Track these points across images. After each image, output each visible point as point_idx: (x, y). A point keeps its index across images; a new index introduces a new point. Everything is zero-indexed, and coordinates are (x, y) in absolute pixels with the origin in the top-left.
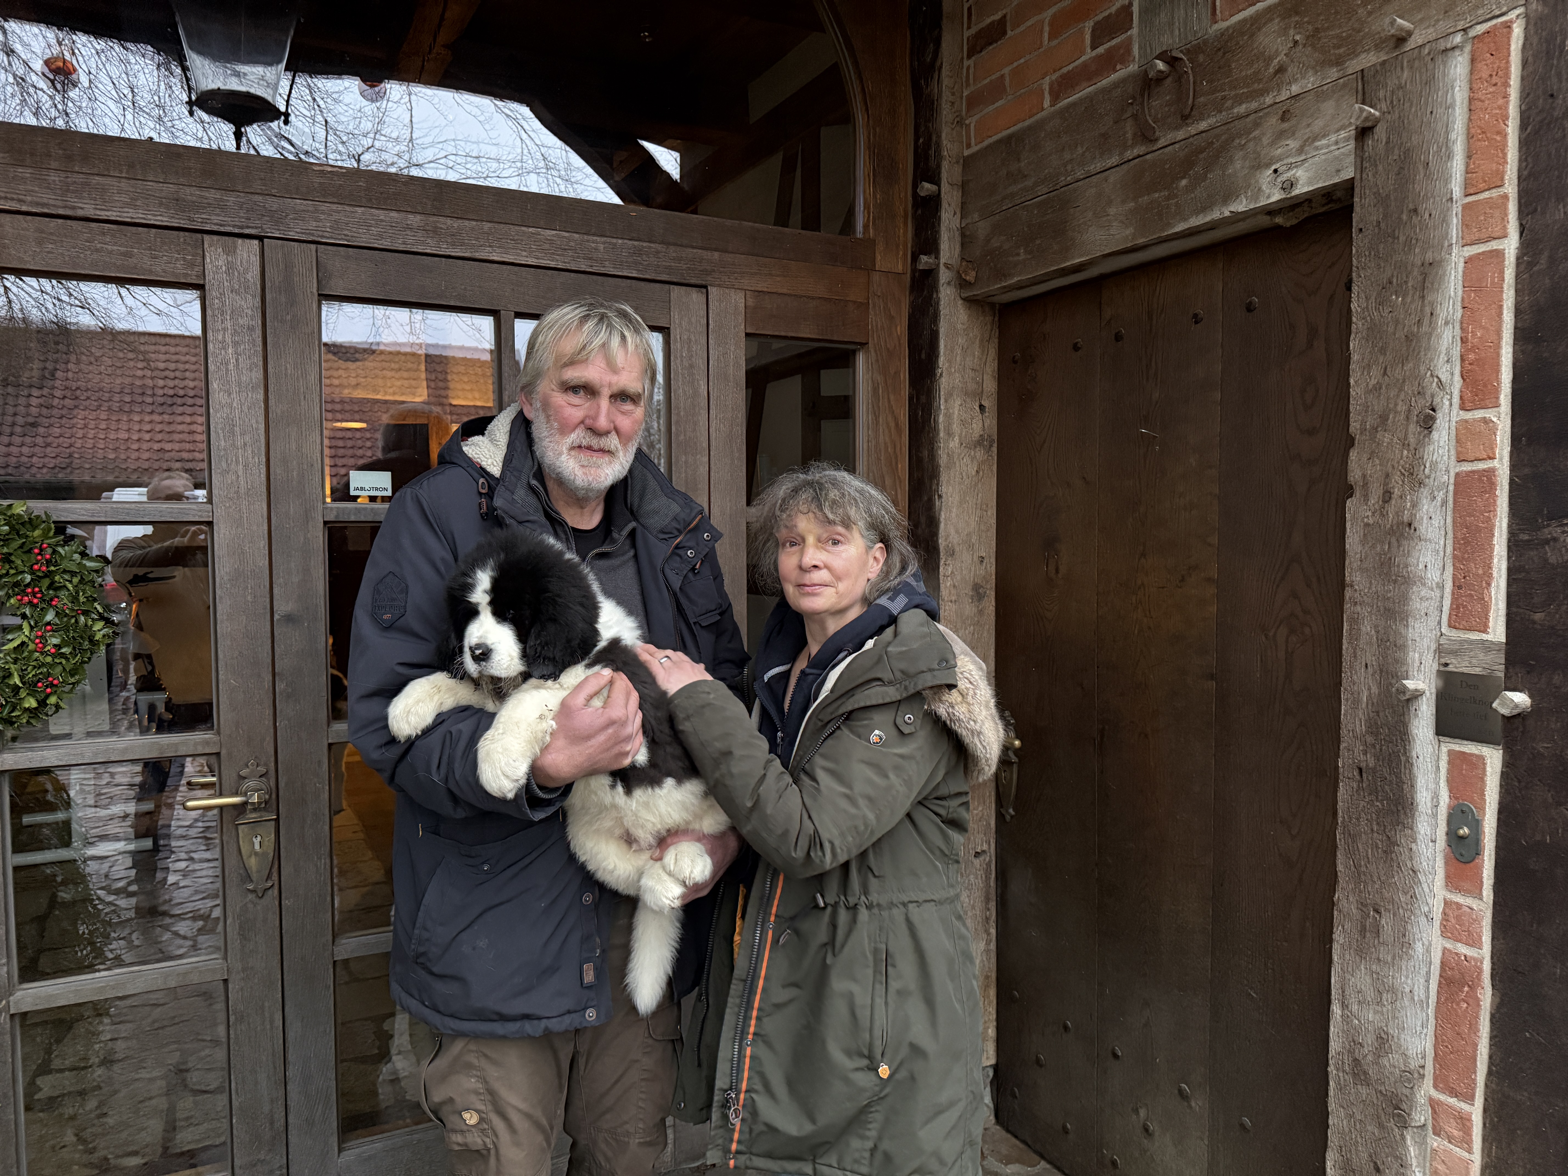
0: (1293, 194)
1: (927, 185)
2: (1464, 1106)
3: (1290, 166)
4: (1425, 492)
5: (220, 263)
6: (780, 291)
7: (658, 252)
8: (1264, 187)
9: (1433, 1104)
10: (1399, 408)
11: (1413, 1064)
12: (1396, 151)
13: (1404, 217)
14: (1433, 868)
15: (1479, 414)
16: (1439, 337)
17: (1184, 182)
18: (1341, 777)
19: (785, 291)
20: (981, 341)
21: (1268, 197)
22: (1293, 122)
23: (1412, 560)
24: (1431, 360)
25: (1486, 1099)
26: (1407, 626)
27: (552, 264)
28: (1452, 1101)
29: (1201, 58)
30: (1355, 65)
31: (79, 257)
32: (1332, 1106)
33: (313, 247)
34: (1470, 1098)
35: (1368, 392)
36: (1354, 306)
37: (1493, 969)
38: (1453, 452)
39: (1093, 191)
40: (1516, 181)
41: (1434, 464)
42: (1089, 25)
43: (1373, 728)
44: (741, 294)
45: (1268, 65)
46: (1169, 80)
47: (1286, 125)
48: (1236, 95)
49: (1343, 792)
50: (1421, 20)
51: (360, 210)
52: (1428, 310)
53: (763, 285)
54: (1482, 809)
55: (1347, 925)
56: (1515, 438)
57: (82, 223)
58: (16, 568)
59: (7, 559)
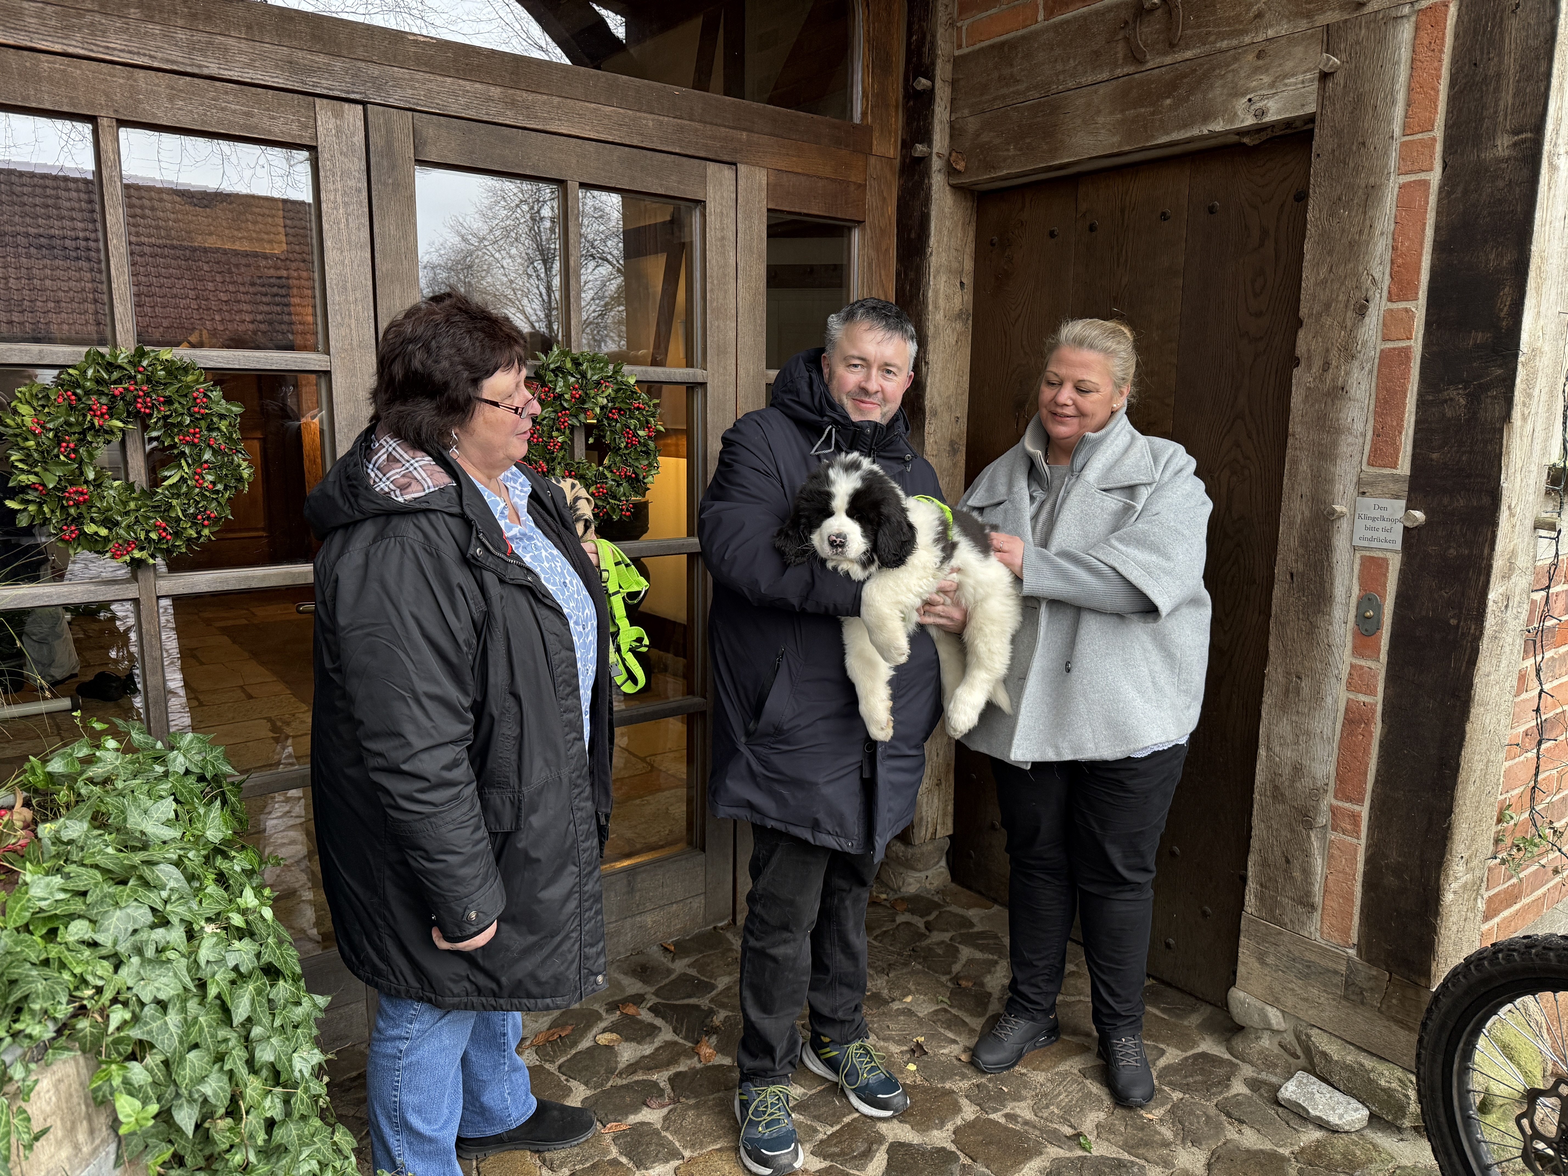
0: (1264, 121)
1: (923, 81)
2: (1356, 808)
3: (1263, 97)
4: (1356, 363)
5: (331, 126)
6: (796, 170)
7: (697, 130)
8: (1239, 113)
9: (1333, 810)
10: (1340, 298)
11: (1319, 784)
12: (1352, 95)
13: (1354, 148)
14: (1344, 642)
15: (1402, 305)
16: (1375, 244)
17: (1168, 102)
18: (1276, 581)
19: (800, 171)
20: (963, 224)
21: (1242, 121)
22: (1268, 60)
23: (1342, 415)
24: (1368, 262)
25: (1372, 801)
26: (1335, 465)
27: (610, 139)
28: (1347, 805)
30: (1322, 20)
31: (205, 115)
32: (1255, 821)
33: (410, 113)
34: (1360, 801)
35: (1316, 284)
36: (1309, 216)
37: (1383, 709)
38: (1380, 334)
39: (1083, 100)
40: (1443, 128)
41: (1364, 344)
43: (1304, 542)
44: (764, 172)
45: (1249, 10)
46: (1160, 11)
47: (1261, 62)
48: (1219, 32)
49: (1277, 592)
51: (449, 80)
52: (1368, 223)
53: (782, 165)
54: (1383, 597)
55: (1275, 690)
56: (1428, 324)
57: (208, 81)
58: (176, 411)
59: (169, 401)
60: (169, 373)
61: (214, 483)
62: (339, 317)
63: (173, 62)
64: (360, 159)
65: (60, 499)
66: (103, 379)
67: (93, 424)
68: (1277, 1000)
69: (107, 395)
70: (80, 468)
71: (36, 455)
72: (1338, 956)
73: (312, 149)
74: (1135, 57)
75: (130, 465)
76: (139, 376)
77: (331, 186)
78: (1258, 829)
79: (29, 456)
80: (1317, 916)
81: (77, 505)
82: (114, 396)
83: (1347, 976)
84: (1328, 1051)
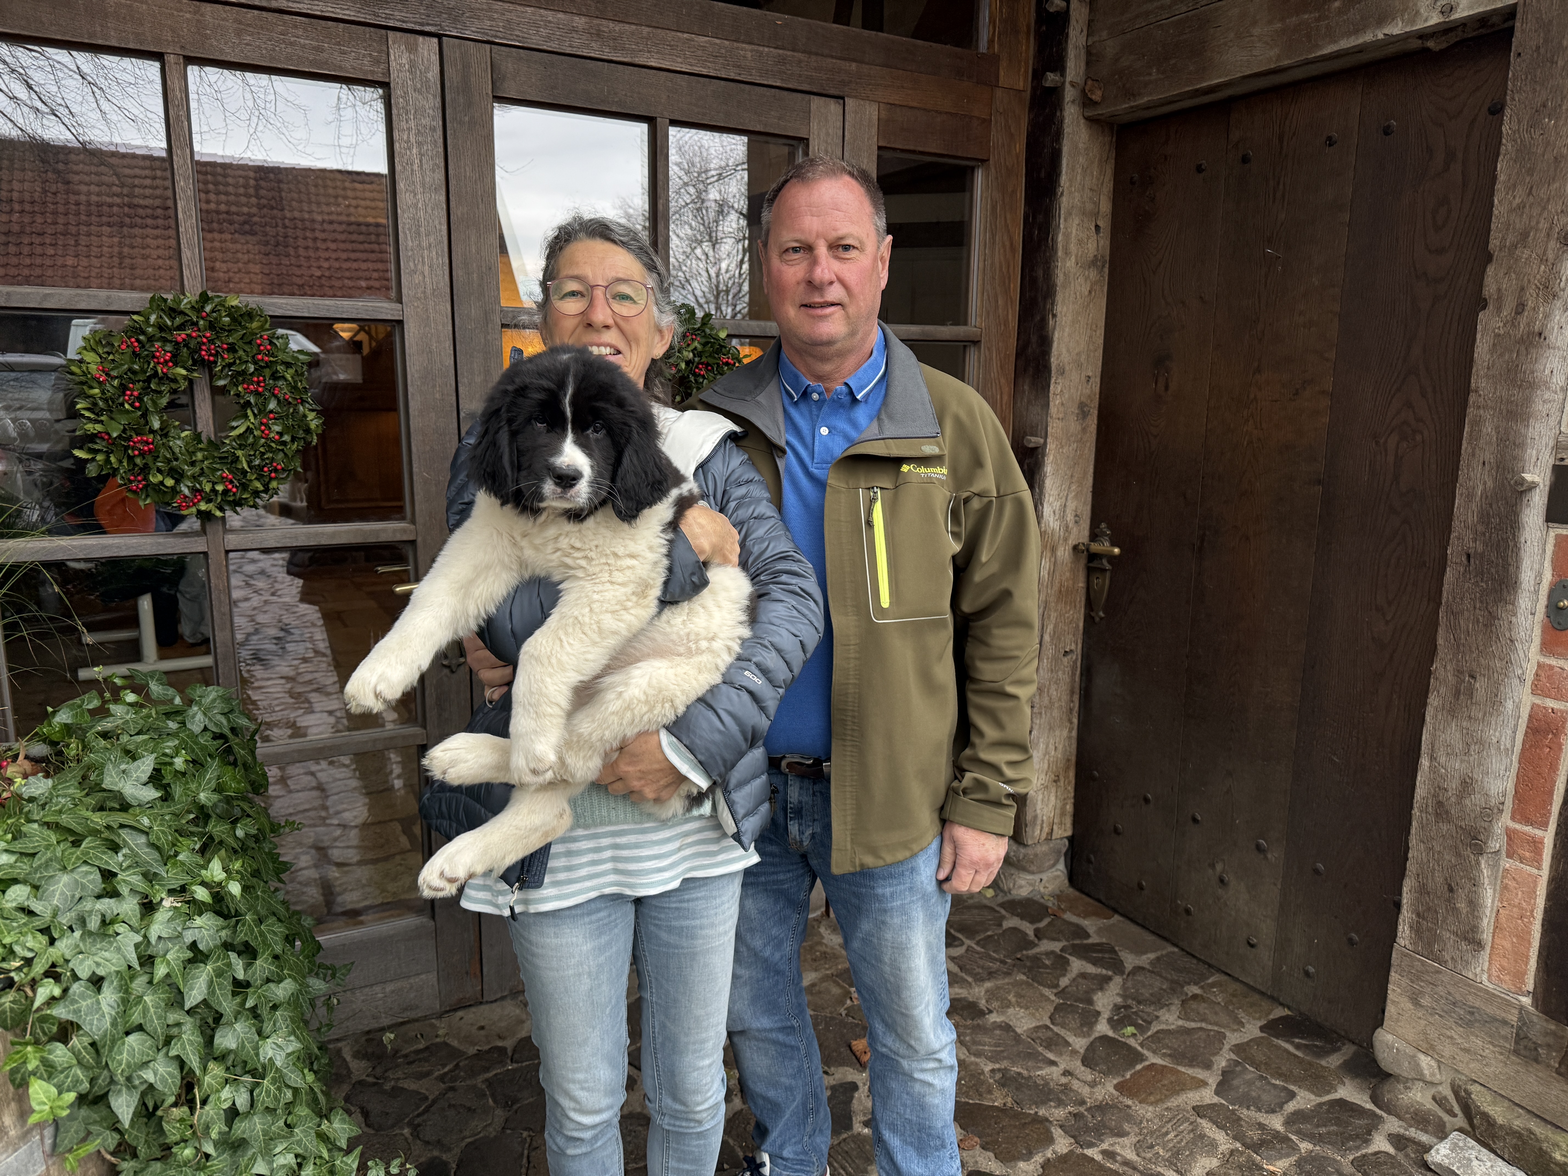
0: (1452, 18)
2: (1538, 833)
4: (1558, 303)
5: (404, 61)
6: (910, 104)
7: (799, 61)
8: (1422, 11)
9: (1509, 833)
10: (1541, 226)
11: (1493, 802)
13: (1565, 42)
14: (1530, 636)
17: (1337, 4)
18: (1449, 563)
19: (915, 104)
20: (1100, 161)
21: (1426, 20)
23: (1539, 367)
25: (1558, 825)
26: (1528, 426)
27: (705, 71)
28: (1528, 829)
31: (274, 50)
32: (1413, 841)
33: (488, 46)
34: (1544, 825)
35: (1511, 211)
36: (1505, 128)
39: (1236, 10)
43: (1485, 517)
44: (875, 106)
49: (1450, 575)
51: (529, 10)
53: (895, 98)
55: (1443, 690)
57: (276, 15)
58: (240, 358)
59: (232, 349)
60: (234, 319)
61: (280, 434)
62: (411, 264)
64: (435, 96)
65: (126, 448)
66: (167, 326)
67: (156, 372)
68: (1432, 1047)
69: (171, 342)
70: (145, 415)
71: (101, 403)
72: (1509, 1004)
73: (385, 85)
75: (198, 415)
76: (201, 322)
77: (404, 125)
78: (1417, 852)
79: (95, 404)
80: (1485, 955)
81: (142, 454)
82: (177, 343)
83: (1519, 1028)
84: (1491, 1113)
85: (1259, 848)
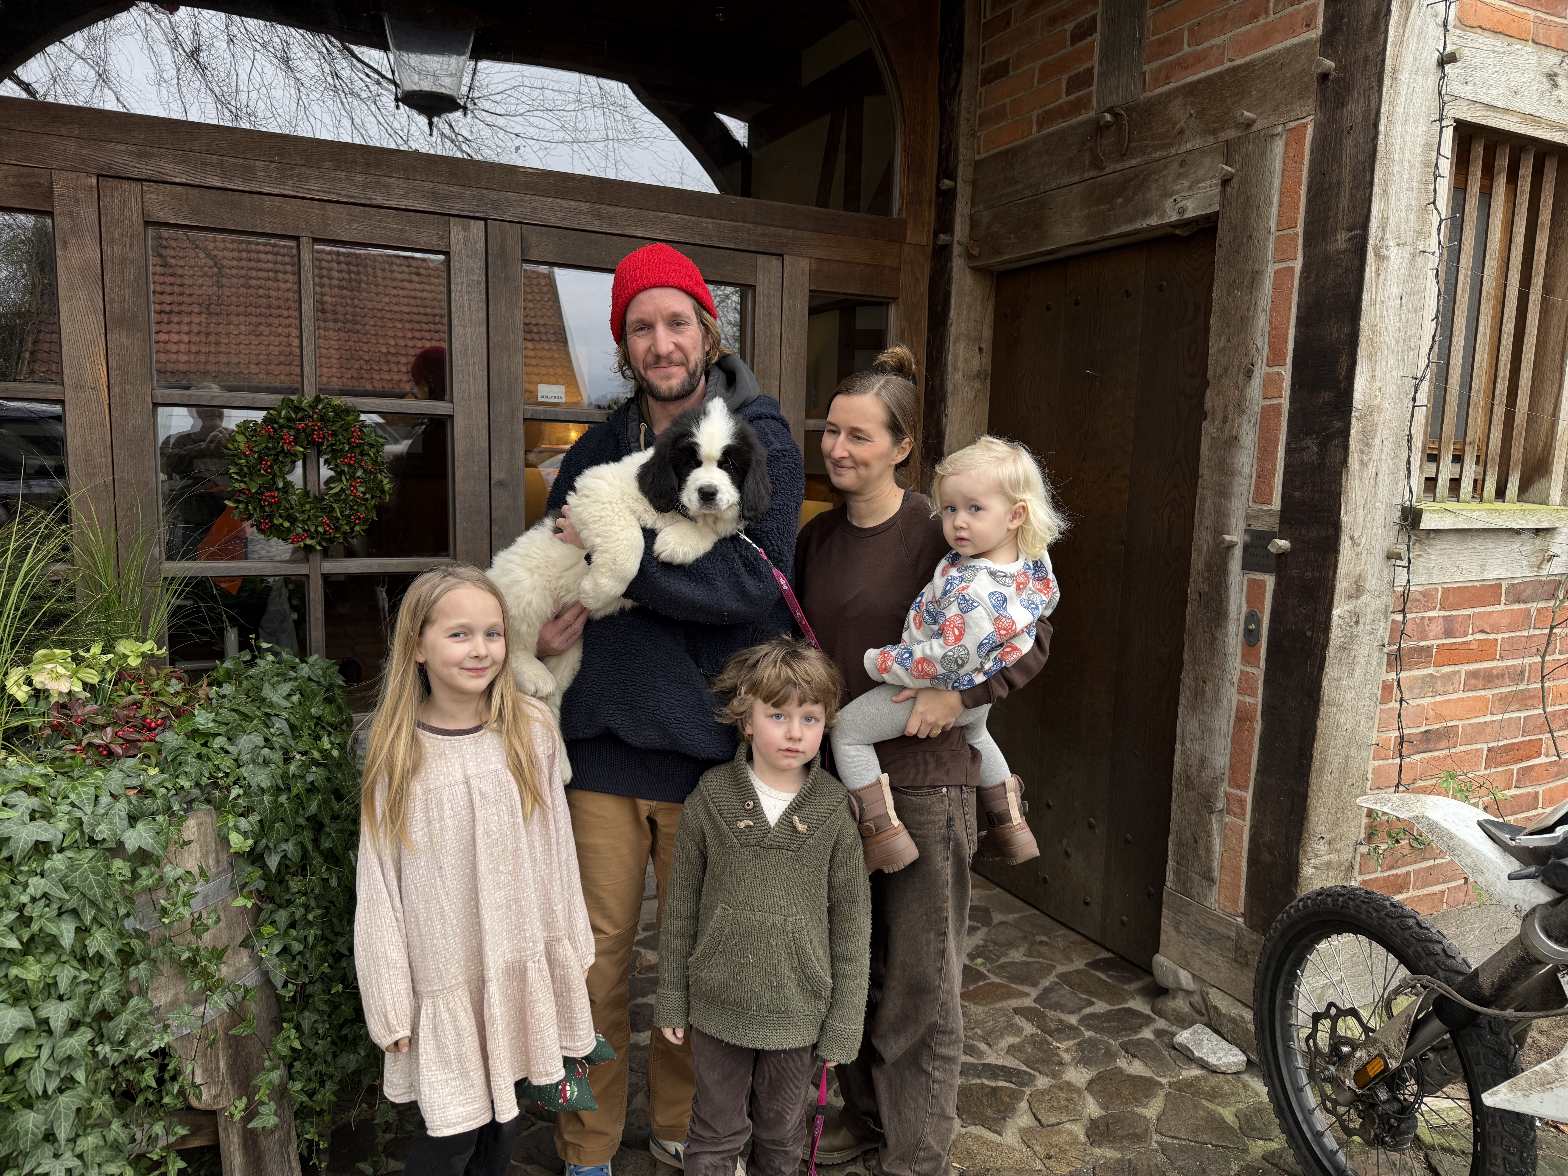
0: (1185, 217)
1: (947, 182)
2: (1243, 794)
3: (1184, 198)
4: (1245, 417)
5: (460, 237)
6: (837, 259)
7: (749, 230)
8: (1167, 210)
9: (1227, 795)
10: (1234, 363)
11: (1218, 773)
12: (1242, 197)
13: (1244, 240)
14: (1236, 652)
15: (1275, 369)
16: (1258, 319)
17: (1120, 200)
18: (1189, 599)
19: (840, 259)
21: (1170, 217)
22: (1187, 168)
23: (1236, 461)
24: (1253, 334)
25: (1254, 788)
26: (1231, 502)
27: (678, 239)
28: (1237, 792)
29: (1134, 115)
30: (1223, 136)
32: (1173, 807)
33: (519, 226)
34: (1246, 788)
35: (1219, 351)
36: (1214, 295)
37: (1262, 709)
38: (1261, 393)
39: (1062, 198)
40: (1303, 225)
41: (1251, 399)
42: (1065, 77)
43: (1209, 567)
44: (807, 261)
45: (1174, 128)
46: (1114, 127)
47: (1182, 170)
48: (1154, 145)
49: (1190, 609)
50: (1261, 113)
51: (549, 200)
52: (1253, 301)
53: (823, 254)
54: (1262, 613)
55: (1188, 692)
56: (1293, 385)
57: (376, 209)
58: (339, 440)
59: (334, 434)
60: (336, 414)
61: (364, 493)
62: (460, 375)
63: (352, 197)
64: (481, 260)
65: (260, 500)
66: (292, 418)
67: (284, 449)
68: (1188, 963)
69: (294, 429)
70: (273, 479)
71: (245, 469)
72: (1231, 923)
73: (447, 254)
74: (1097, 164)
75: (308, 479)
76: (316, 416)
77: (459, 280)
78: (1176, 814)
79: (241, 470)
80: (1215, 888)
81: (270, 505)
82: (298, 430)
83: (1237, 942)
84: (1220, 1006)
85: (1091, 826)
